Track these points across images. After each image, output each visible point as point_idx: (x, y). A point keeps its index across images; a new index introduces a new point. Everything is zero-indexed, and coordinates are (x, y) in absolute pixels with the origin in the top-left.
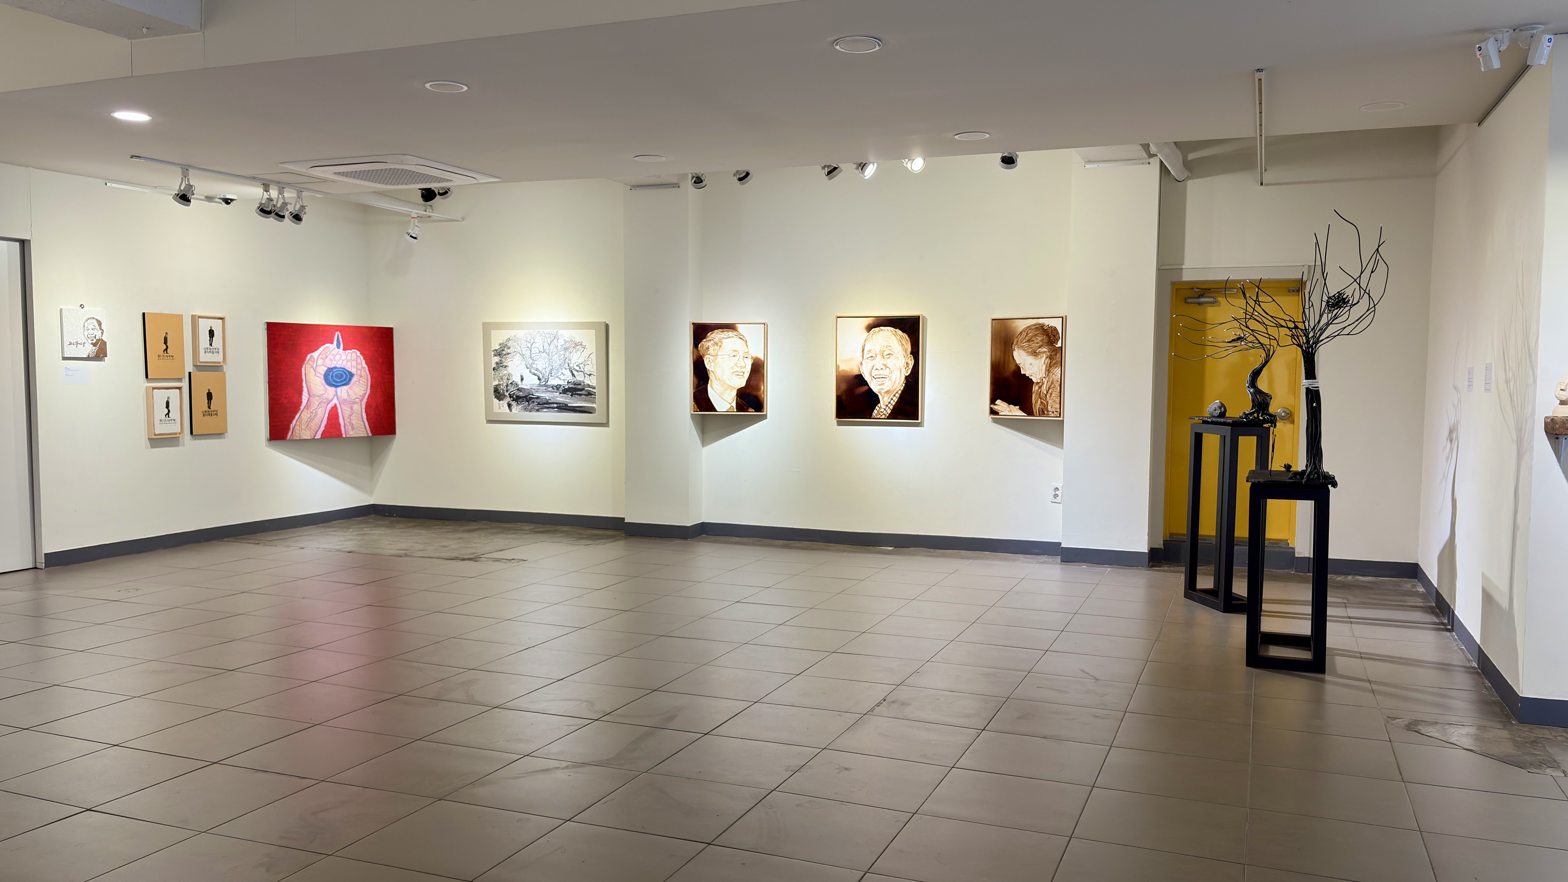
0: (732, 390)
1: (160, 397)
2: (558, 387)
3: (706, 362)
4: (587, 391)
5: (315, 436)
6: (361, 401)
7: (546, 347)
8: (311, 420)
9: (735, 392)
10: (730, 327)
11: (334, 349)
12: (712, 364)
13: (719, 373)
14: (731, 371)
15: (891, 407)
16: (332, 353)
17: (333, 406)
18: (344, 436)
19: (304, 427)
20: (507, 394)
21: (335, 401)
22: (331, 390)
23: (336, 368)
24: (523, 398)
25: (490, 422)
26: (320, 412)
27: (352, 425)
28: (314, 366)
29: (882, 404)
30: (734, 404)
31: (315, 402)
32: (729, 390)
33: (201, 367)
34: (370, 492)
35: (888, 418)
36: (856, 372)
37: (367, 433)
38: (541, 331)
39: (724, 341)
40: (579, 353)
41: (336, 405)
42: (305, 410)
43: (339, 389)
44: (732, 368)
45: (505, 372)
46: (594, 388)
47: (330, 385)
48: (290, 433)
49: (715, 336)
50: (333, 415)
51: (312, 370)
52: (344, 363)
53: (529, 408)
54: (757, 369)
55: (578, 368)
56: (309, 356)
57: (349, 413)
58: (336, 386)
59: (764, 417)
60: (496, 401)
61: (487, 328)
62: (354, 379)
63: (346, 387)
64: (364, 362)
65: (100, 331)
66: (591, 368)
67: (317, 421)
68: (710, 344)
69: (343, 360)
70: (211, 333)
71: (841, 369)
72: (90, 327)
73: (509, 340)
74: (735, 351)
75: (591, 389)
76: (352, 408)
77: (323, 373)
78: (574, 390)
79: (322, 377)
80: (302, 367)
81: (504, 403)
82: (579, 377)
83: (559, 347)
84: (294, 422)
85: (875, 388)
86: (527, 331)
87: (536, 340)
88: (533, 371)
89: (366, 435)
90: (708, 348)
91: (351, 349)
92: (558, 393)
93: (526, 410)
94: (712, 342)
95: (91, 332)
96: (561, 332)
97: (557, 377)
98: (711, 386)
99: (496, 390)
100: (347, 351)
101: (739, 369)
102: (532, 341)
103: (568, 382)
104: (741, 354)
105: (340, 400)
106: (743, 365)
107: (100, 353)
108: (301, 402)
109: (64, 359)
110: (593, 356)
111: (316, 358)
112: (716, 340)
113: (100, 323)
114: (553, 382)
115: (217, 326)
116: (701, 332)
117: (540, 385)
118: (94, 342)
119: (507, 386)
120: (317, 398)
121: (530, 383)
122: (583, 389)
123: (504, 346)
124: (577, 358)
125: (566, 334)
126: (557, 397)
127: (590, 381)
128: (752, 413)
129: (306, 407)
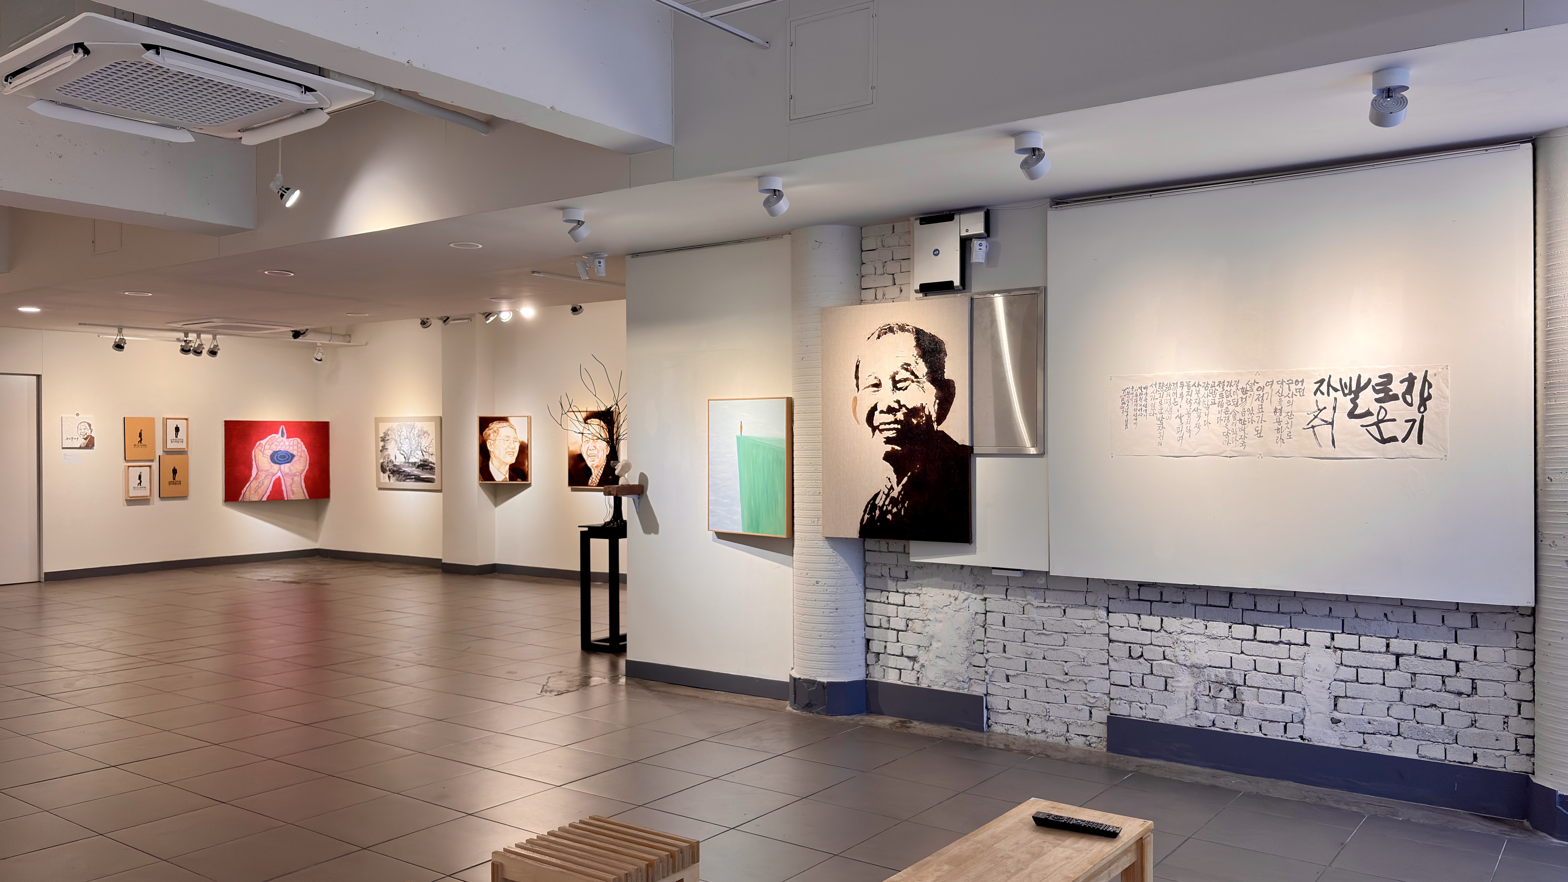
0: (506, 466)
1: (134, 473)
2: (414, 464)
3: (488, 445)
4: (431, 466)
5: (262, 499)
6: (301, 474)
7: (408, 435)
8: (259, 487)
9: (507, 467)
10: (504, 419)
11: (279, 437)
12: (493, 446)
13: (497, 453)
14: (505, 451)
15: (599, 478)
16: (278, 440)
17: (277, 477)
18: (286, 499)
19: (253, 492)
20: (388, 469)
21: (279, 474)
22: (276, 467)
23: (280, 451)
24: (397, 472)
25: (380, 489)
26: (266, 482)
27: (292, 491)
28: (263, 450)
29: (593, 476)
30: (507, 476)
31: (262, 475)
32: (504, 466)
33: (169, 452)
34: (316, 540)
35: (598, 486)
36: (579, 452)
37: (306, 497)
38: (406, 423)
39: (500, 429)
40: (426, 438)
41: (279, 477)
42: (254, 481)
43: (282, 466)
44: (506, 449)
45: (387, 453)
46: (434, 464)
47: (275, 463)
48: (241, 496)
49: (494, 426)
50: (277, 484)
51: (260, 453)
52: (287, 447)
53: (399, 479)
54: (523, 450)
55: (425, 450)
56: (258, 443)
57: (290, 483)
58: (280, 464)
59: (529, 485)
60: (382, 473)
61: (378, 421)
62: (295, 459)
63: (288, 465)
64: (304, 447)
65: (90, 431)
66: (432, 450)
67: (263, 488)
68: (491, 432)
69: (286, 446)
70: (177, 429)
71: (570, 449)
72: (83, 428)
73: (388, 430)
74: (508, 437)
76: (293, 479)
77: (270, 455)
78: (424, 465)
79: (269, 457)
80: (252, 450)
81: (386, 475)
82: (426, 457)
83: (416, 435)
84: (245, 489)
85: (589, 464)
86: (398, 423)
87: (403, 430)
88: (402, 452)
89: (304, 498)
90: (489, 435)
91: (293, 438)
92: (415, 468)
93: (398, 480)
94: (492, 430)
95: (83, 431)
96: (416, 423)
97: (414, 456)
98: (492, 463)
99: (382, 466)
100: (290, 439)
101: (510, 450)
102: (401, 431)
103: (420, 460)
104: (512, 439)
105: (283, 474)
106: (513, 446)
107: (90, 444)
108: (251, 475)
109: (63, 448)
110: (434, 441)
111: (264, 445)
112: (495, 429)
113: (90, 425)
114: (412, 460)
115: (182, 424)
116: (485, 423)
117: (405, 462)
118: (85, 437)
119: (388, 463)
120: (264, 472)
121: (399, 460)
122: (427, 465)
123: (386, 434)
124: (425, 442)
125: (419, 425)
126: (416, 472)
127: (432, 459)
128: (519, 482)
129: (256, 478)
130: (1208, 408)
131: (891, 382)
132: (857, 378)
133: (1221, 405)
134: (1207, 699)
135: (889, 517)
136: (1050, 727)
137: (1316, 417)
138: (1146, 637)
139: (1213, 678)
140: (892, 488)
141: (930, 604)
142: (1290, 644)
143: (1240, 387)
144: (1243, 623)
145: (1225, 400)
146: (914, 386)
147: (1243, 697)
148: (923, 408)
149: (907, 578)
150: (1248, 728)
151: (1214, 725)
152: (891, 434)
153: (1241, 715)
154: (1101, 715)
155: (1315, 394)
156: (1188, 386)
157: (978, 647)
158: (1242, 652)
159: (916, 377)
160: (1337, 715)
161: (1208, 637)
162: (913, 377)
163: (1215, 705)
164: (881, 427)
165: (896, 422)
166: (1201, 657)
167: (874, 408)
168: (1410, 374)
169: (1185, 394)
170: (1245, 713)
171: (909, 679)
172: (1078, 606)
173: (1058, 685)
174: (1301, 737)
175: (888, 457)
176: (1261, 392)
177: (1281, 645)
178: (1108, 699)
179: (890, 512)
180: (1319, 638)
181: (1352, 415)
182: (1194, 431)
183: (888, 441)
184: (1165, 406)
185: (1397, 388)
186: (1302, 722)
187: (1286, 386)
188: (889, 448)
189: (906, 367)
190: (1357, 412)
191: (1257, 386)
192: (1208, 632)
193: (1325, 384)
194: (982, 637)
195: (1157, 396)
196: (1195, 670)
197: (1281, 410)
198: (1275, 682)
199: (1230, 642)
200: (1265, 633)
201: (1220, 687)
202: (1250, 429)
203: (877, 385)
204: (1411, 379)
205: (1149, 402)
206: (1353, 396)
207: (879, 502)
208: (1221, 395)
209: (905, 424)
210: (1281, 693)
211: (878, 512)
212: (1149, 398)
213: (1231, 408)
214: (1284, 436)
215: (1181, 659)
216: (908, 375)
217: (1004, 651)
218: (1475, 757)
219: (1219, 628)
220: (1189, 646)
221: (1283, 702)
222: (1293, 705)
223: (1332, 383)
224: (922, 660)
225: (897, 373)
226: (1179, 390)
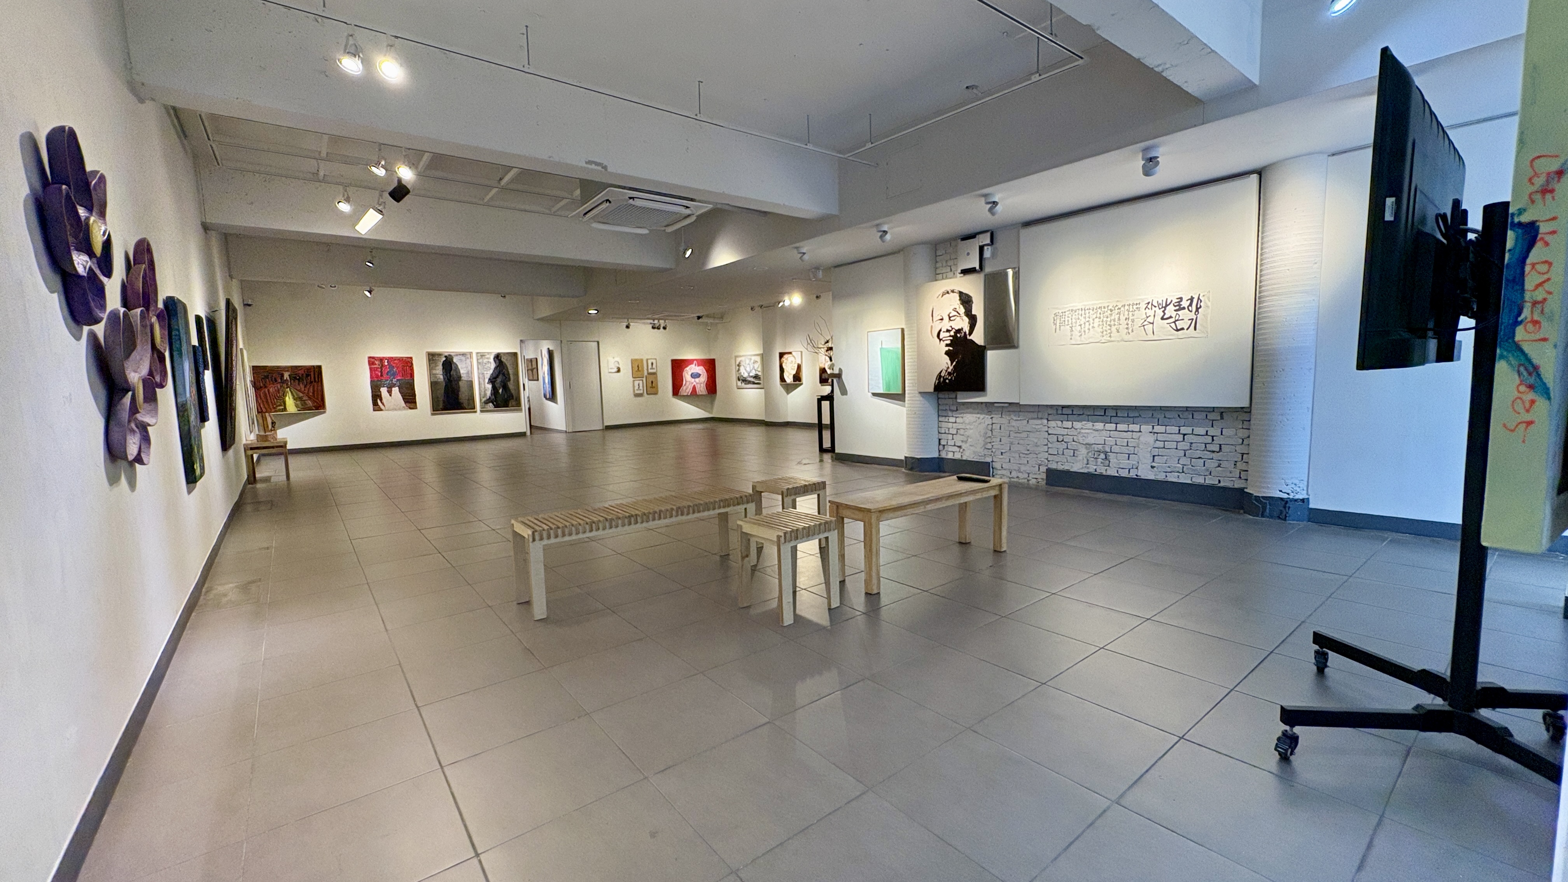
1: (636, 383)
2: (752, 376)
3: (783, 366)
4: (759, 377)
5: (688, 394)
6: (704, 383)
7: (749, 363)
8: (686, 389)
10: (790, 353)
11: (694, 366)
12: (785, 366)
13: (787, 369)
14: (791, 368)
16: (693, 368)
17: (694, 385)
18: (698, 394)
19: (684, 392)
20: (741, 379)
21: (695, 383)
22: (693, 380)
23: (695, 372)
24: (745, 381)
25: (738, 389)
26: (690, 387)
27: (701, 391)
28: (687, 372)
30: (792, 380)
31: (688, 383)
32: (791, 375)
33: (649, 374)
34: (712, 413)
37: (706, 394)
38: (748, 358)
39: (788, 358)
40: (757, 364)
43: (696, 379)
45: (740, 372)
47: (693, 378)
48: (679, 393)
49: (786, 356)
50: (694, 388)
51: (686, 374)
54: (799, 367)
55: (756, 370)
56: (685, 369)
57: (700, 387)
59: (802, 384)
60: (738, 381)
61: (736, 357)
62: (701, 376)
63: (698, 379)
64: (705, 370)
65: (619, 365)
66: (759, 369)
67: (688, 389)
68: (784, 359)
69: (697, 370)
70: (652, 364)
71: (820, 366)
72: (617, 363)
73: (740, 361)
74: (792, 361)
76: (701, 385)
77: (690, 374)
78: (756, 377)
80: (683, 373)
81: (740, 382)
82: (757, 373)
83: (752, 363)
84: (681, 390)
86: (744, 358)
87: (747, 361)
88: (746, 371)
90: (784, 361)
92: (752, 378)
93: (745, 384)
95: (616, 365)
96: (752, 358)
98: (785, 374)
99: (738, 378)
100: (699, 367)
101: (793, 368)
103: (755, 374)
104: (794, 362)
106: (794, 366)
107: (619, 371)
108: (683, 384)
109: (609, 373)
110: (760, 365)
111: (688, 370)
112: (786, 358)
113: (619, 362)
114: (751, 374)
115: (654, 362)
116: (781, 355)
117: (748, 376)
118: (617, 367)
119: (741, 376)
121: (746, 375)
123: (740, 363)
124: (756, 366)
125: (754, 358)
126: (752, 380)
127: (760, 374)
128: (797, 383)
129: (685, 385)
130: (1093, 320)
131: (948, 318)
132: (932, 316)
133: (1100, 318)
134: (1093, 459)
135: (947, 381)
136: (1020, 475)
137: (1145, 321)
138: (1065, 432)
139: (1096, 450)
140: (948, 368)
141: (967, 421)
142: (1133, 432)
143: (1109, 308)
144: (1111, 423)
145: (1102, 316)
146: (958, 318)
147: (1110, 458)
148: (962, 329)
149: (957, 410)
150: (1112, 472)
151: (1096, 471)
152: (949, 342)
153: (1109, 466)
154: (1044, 469)
155: (1145, 309)
156: (1085, 310)
157: (989, 440)
158: (1110, 437)
159: (959, 314)
160: (1154, 464)
161: (1094, 430)
162: (958, 314)
163: (1097, 462)
164: (944, 339)
165: (950, 336)
166: (1090, 440)
167: (940, 330)
168: (1192, 297)
169: (1083, 314)
170: (1110, 465)
171: (958, 456)
172: (1034, 419)
173: (1024, 456)
174: (1137, 475)
175: (947, 353)
176: (1119, 311)
177: (1129, 433)
178: (1047, 461)
179: (947, 379)
180: (1146, 428)
181: (1162, 319)
182: (1087, 331)
183: (947, 345)
184: (1074, 321)
185: (1185, 304)
186: (1137, 468)
187: (1131, 306)
188: (947, 348)
189: (955, 310)
190: (1165, 317)
191: (1117, 307)
192: (1094, 428)
193: (1150, 304)
194: (990, 435)
195: (1070, 316)
196: (1088, 446)
197: (1129, 318)
198: (1125, 450)
199: (1104, 432)
200: (1121, 427)
201: (1099, 453)
202: (1114, 329)
203: (942, 319)
204: (1192, 299)
205: (1066, 319)
206: (1163, 309)
207: (943, 374)
208: (1100, 313)
209: (955, 336)
210: (1127, 455)
211: (942, 379)
212: (1066, 317)
213: (1105, 319)
214: (1130, 331)
215: (1081, 441)
216: (956, 313)
217: (1000, 441)
218: (1219, 482)
219: (1099, 426)
220: (1085, 435)
221: (1129, 459)
222: (1133, 461)
223: (1153, 304)
224: (963, 447)
225: (950, 313)
226: (1080, 312)
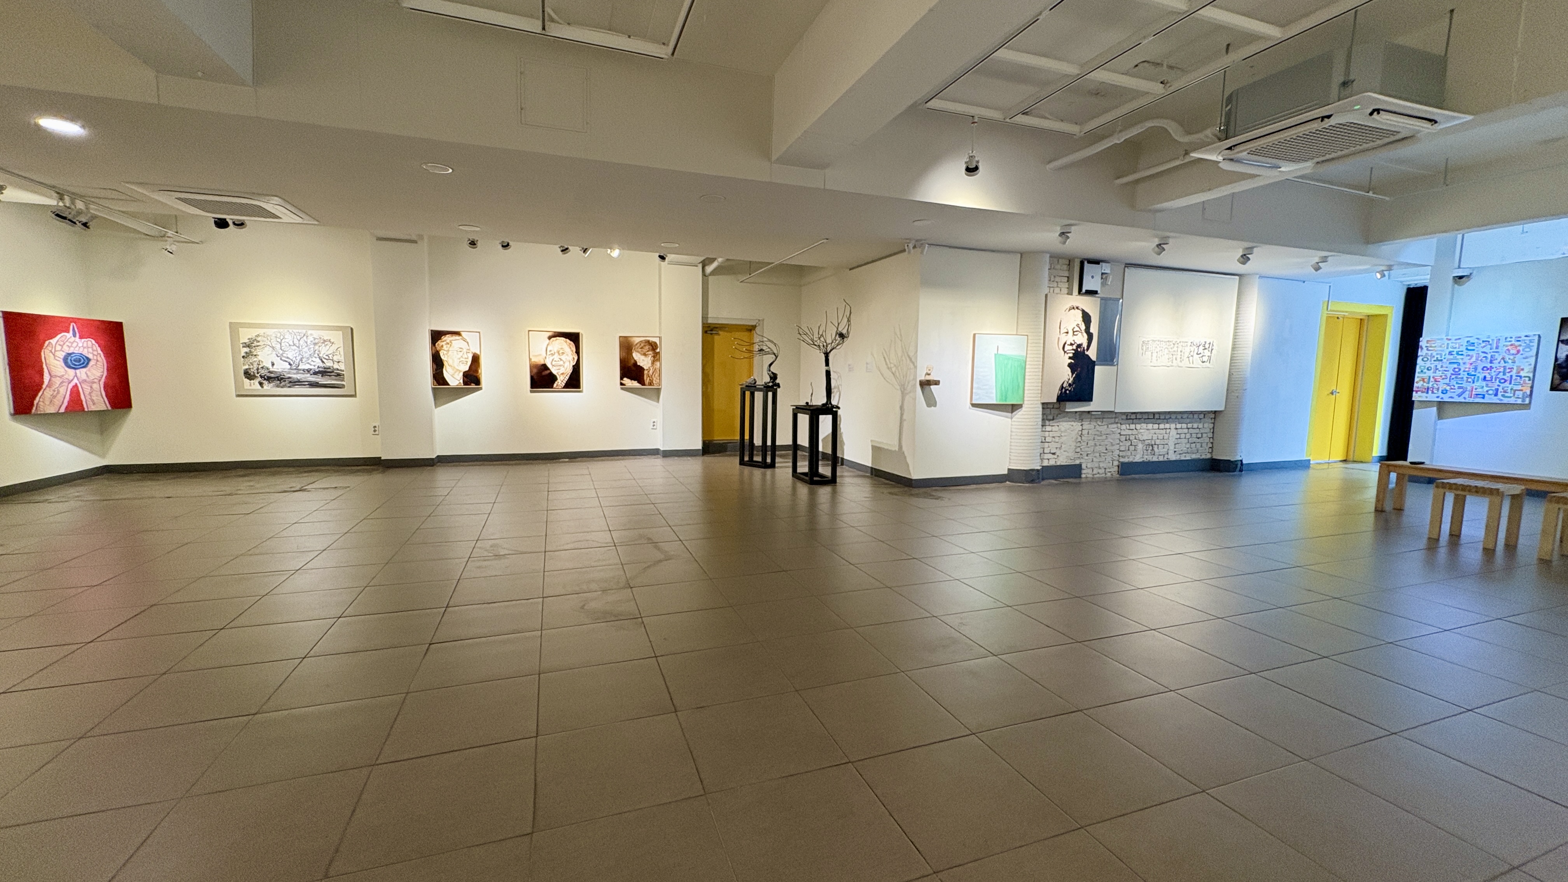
2: (309, 371)
3: (441, 355)
4: (336, 373)
5: (59, 410)
6: (100, 381)
7: (296, 342)
8: (54, 396)
9: (461, 374)
10: (457, 333)
11: (71, 337)
12: (445, 356)
13: (450, 362)
14: (459, 361)
15: (565, 382)
16: (69, 340)
17: (74, 384)
18: (86, 410)
19: (47, 403)
20: (258, 375)
21: (76, 381)
22: (71, 372)
23: (73, 353)
24: (275, 378)
25: (238, 396)
26: (62, 390)
27: (93, 401)
28: (53, 351)
29: (559, 380)
30: (462, 381)
31: (57, 381)
32: (458, 373)
34: (103, 456)
35: (564, 388)
36: (542, 362)
37: (107, 407)
38: (290, 330)
40: (328, 347)
41: (76, 384)
42: (48, 389)
43: (78, 371)
44: (459, 359)
45: (255, 359)
46: (343, 371)
47: (70, 367)
48: (34, 408)
49: (447, 338)
50: (75, 393)
51: (51, 355)
52: (81, 349)
53: (281, 385)
54: (476, 359)
55: (327, 357)
56: (47, 342)
57: (89, 391)
58: (75, 369)
60: (247, 381)
61: (234, 326)
62: (92, 363)
63: (84, 370)
64: (99, 349)
66: (338, 357)
67: (60, 398)
68: (444, 343)
69: (80, 347)
73: (258, 336)
74: (460, 348)
75: (340, 372)
76: (91, 387)
77: (62, 357)
78: (324, 372)
79: (62, 360)
80: (41, 351)
81: (256, 383)
82: (329, 364)
83: (309, 342)
84: (37, 399)
85: (554, 372)
86: (276, 330)
87: (285, 337)
88: (284, 359)
89: (106, 409)
90: (442, 346)
91: (86, 338)
92: (309, 375)
93: (278, 386)
94: (445, 342)
96: (310, 332)
97: (308, 363)
98: (446, 370)
99: (246, 373)
100: (83, 340)
101: (464, 360)
102: (282, 337)
103: (318, 367)
104: (465, 350)
105: (80, 381)
106: (466, 357)
108: (43, 382)
110: (341, 350)
111: (54, 344)
112: (447, 341)
114: (304, 367)
116: (436, 336)
117: (291, 369)
119: (258, 369)
120: (58, 378)
121: (281, 367)
122: (333, 372)
123: (253, 340)
124: (326, 350)
125: (315, 333)
126: (308, 378)
127: (338, 366)
128: (473, 386)
129: (49, 386)
130: (1164, 350)
131: (1072, 332)
132: (1060, 328)
133: (1168, 349)
134: (1146, 451)
135: (1068, 392)
136: (1100, 471)
137: (1190, 354)
138: (1130, 432)
139: (1147, 444)
140: (1069, 379)
141: (1063, 429)
142: (1166, 429)
143: (1173, 343)
144: (1156, 424)
146: (1080, 334)
147: (1154, 449)
148: (1082, 344)
149: (1053, 419)
150: (1155, 459)
151: (1147, 460)
152: (1071, 355)
153: (1154, 455)
154: (1116, 463)
155: (1190, 346)
156: (1161, 341)
157: (1079, 444)
158: (1155, 434)
159: (1081, 330)
160: (1175, 450)
161: (1148, 430)
163: (1147, 453)
164: (1068, 352)
165: (1073, 350)
166: (1145, 437)
167: (1065, 343)
169: (1160, 344)
171: (1052, 463)
172: (1112, 424)
173: (1104, 454)
174: (1167, 459)
175: (1070, 365)
176: (1177, 345)
177: (1164, 430)
178: (1119, 457)
179: (1068, 390)
180: (1173, 426)
181: (1197, 354)
182: (1160, 357)
183: (1070, 358)
184: (1154, 348)
185: (1207, 346)
186: (1167, 454)
187: (1183, 344)
188: (1070, 361)
189: (1078, 325)
191: (1177, 343)
192: (1147, 428)
194: (1080, 440)
195: (1152, 344)
196: (1143, 442)
197: (1181, 351)
198: (1162, 442)
199: (1152, 431)
200: (1162, 426)
201: (1149, 446)
202: (1174, 357)
203: (1068, 333)
204: (1210, 344)
205: (1150, 346)
206: (1198, 347)
207: (1064, 386)
208: (1169, 346)
209: (1076, 350)
210: (1164, 445)
211: (1064, 390)
213: (1170, 350)
214: (1182, 360)
215: (1140, 439)
216: (1078, 329)
217: (1087, 444)
219: (1150, 426)
220: (1142, 434)
221: (1163, 448)
222: (1166, 449)
223: (1193, 344)
224: (1057, 454)
225: (1074, 328)
226: (1158, 343)
